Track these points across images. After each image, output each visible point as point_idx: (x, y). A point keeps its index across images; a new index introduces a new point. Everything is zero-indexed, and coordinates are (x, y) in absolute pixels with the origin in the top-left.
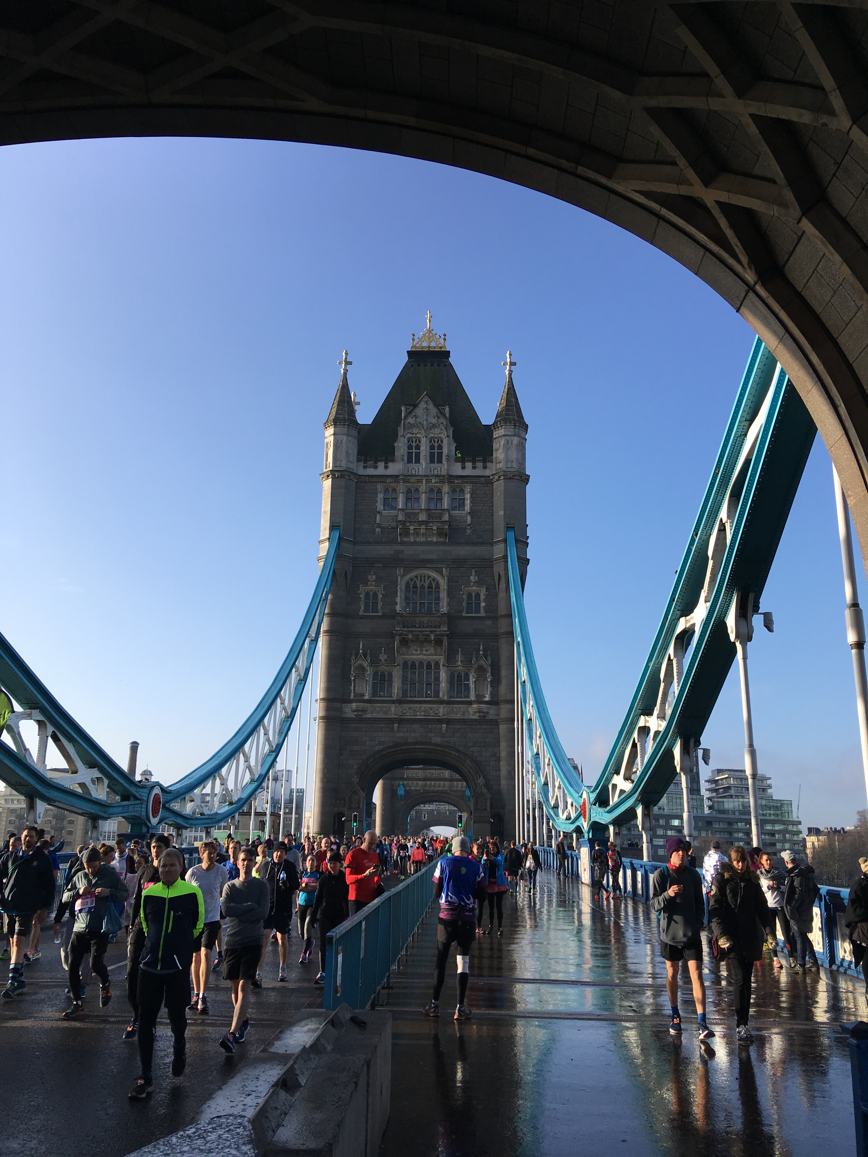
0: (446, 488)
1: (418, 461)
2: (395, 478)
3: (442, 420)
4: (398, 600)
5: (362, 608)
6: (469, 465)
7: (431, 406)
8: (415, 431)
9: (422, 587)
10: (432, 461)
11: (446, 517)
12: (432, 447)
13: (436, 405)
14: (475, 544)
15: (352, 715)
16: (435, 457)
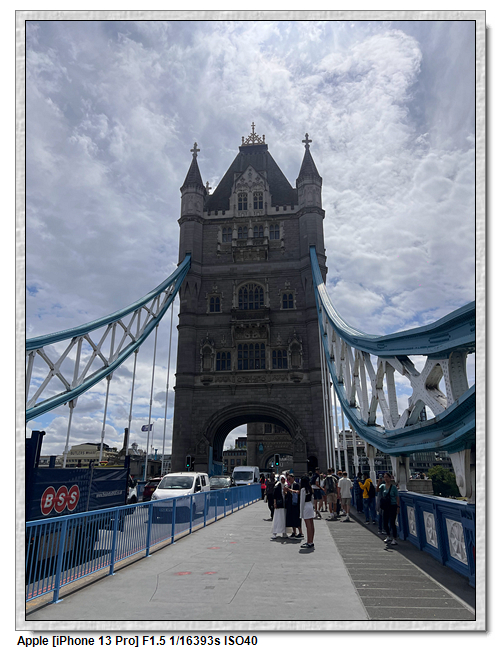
0: (266, 225)
1: (246, 208)
2: (231, 219)
3: (261, 180)
4: (234, 301)
5: (208, 308)
6: (281, 208)
7: (253, 172)
8: (243, 189)
9: (251, 292)
10: (255, 208)
11: (266, 242)
12: (255, 199)
13: (257, 171)
14: (288, 260)
15: (201, 384)
16: (258, 205)
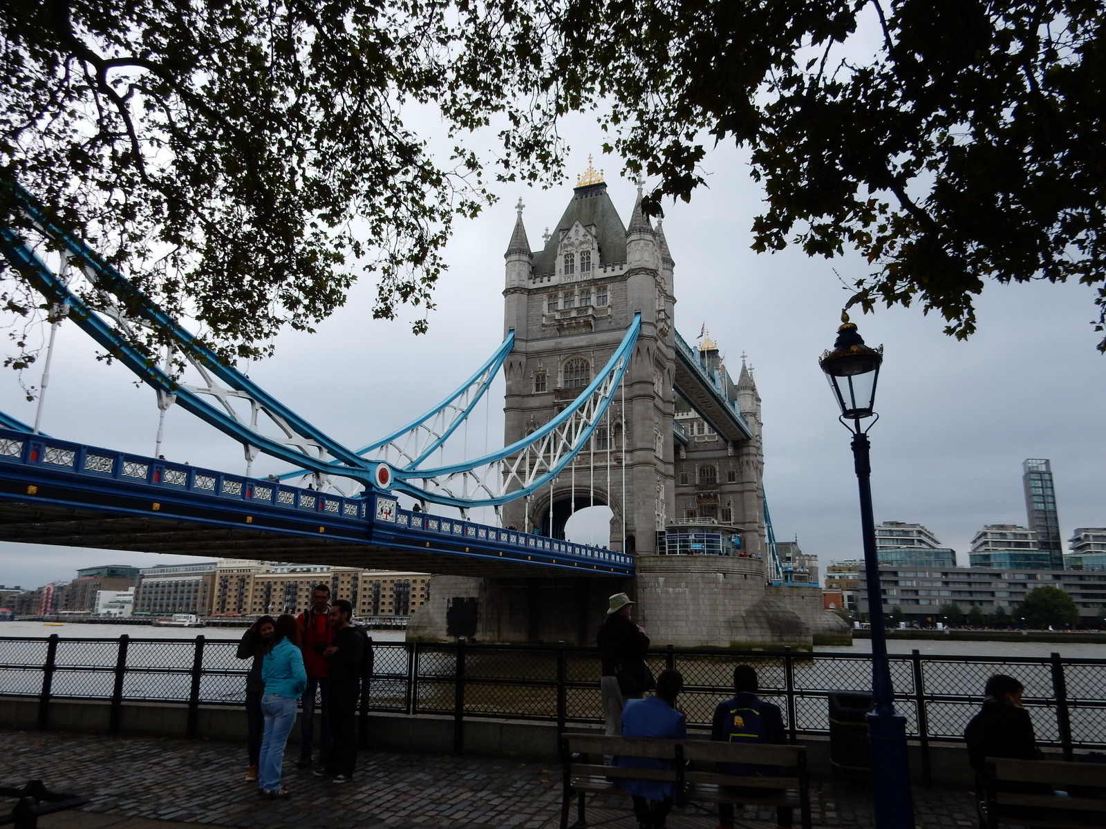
0: (593, 290)
1: (572, 272)
2: (556, 287)
3: (589, 237)
4: (559, 379)
5: (534, 388)
6: (609, 269)
7: (580, 226)
8: (569, 249)
9: (577, 367)
10: (583, 270)
11: (590, 312)
12: (583, 259)
13: (585, 227)
14: (614, 330)
16: (586, 266)
